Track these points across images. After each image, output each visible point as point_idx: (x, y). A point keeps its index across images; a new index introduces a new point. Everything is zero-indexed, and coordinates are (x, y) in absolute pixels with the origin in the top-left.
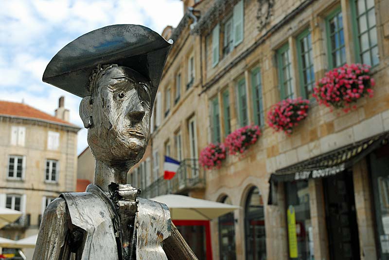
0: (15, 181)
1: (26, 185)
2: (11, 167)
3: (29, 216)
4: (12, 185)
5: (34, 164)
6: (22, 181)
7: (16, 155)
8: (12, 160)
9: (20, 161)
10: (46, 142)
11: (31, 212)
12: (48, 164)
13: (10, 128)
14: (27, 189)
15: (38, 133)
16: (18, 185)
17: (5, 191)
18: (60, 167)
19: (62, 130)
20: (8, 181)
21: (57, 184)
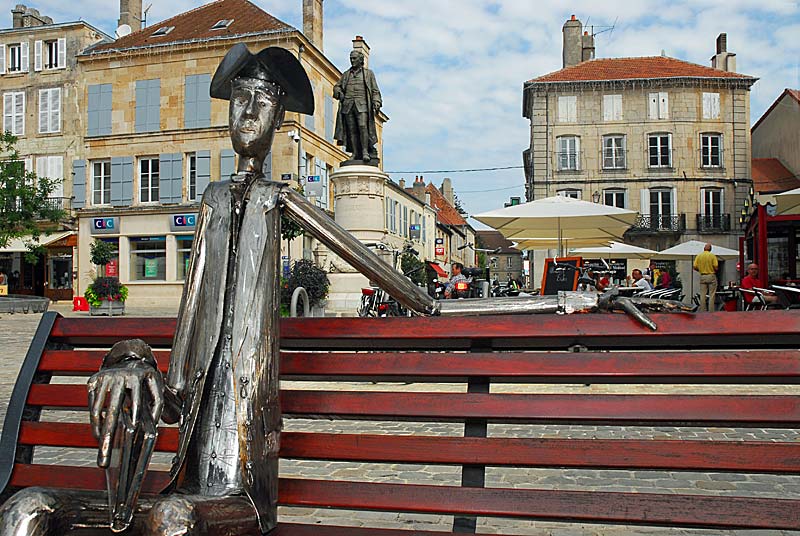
0: (659, 170)
1: (675, 175)
2: (653, 151)
3: (683, 217)
4: (655, 175)
5: (684, 144)
6: (670, 170)
7: (659, 133)
8: (653, 141)
9: (665, 141)
10: (700, 110)
11: (685, 211)
12: (705, 141)
13: (646, 95)
14: (676, 180)
15: (687, 97)
16: (664, 175)
17: (647, 184)
18: (725, 143)
19: (723, 87)
20: (650, 170)
21: (722, 169)
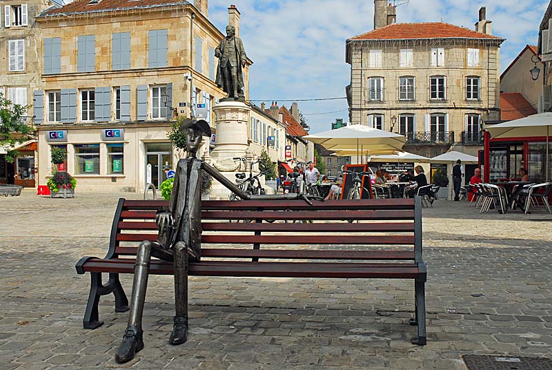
0: (437, 102)
1: (448, 105)
2: (434, 88)
3: (452, 134)
4: (434, 105)
5: (455, 84)
6: (445, 101)
7: (437, 76)
8: (433, 82)
9: (441, 81)
10: (465, 60)
11: (454, 130)
12: (469, 82)
13: (429, 50)
14: (448, 108)
15: (457, 52)
16: (440, 105)
17: (429, 111)
18: (482, 83)
19: (481, 44)
20: (431, 101)
21: (479, 101)
